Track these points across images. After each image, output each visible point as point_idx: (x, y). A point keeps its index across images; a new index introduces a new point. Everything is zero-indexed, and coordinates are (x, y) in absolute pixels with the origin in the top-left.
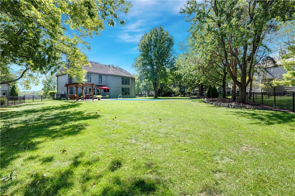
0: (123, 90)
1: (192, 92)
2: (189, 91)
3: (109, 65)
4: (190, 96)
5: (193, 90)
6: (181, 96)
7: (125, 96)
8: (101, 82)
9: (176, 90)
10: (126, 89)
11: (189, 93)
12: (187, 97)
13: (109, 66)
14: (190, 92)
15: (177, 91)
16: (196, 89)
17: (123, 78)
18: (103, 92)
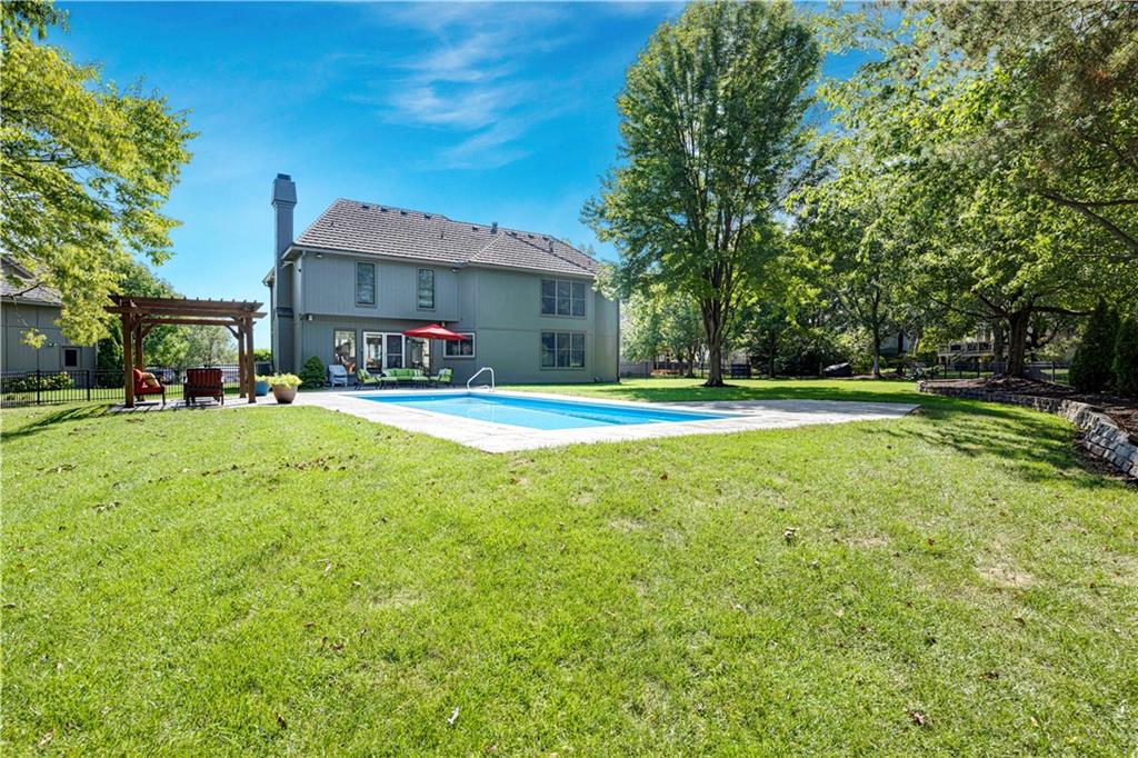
0: (548, 340)
1: (947, 355)
2: (928, 350)
3: (495, 225)
4: (933, 375)
5: (952, 342)
6: (878, 374)
7: (557, 373)
8: (429, 303)
9: (851, 340)
10: (564, 338)
11: (929, 359)
12: (915, 379)
13: (494, 231)
14: (934, 353)
15: (861, 350)
16: (969, 340)
17: (548, 282)
18: (445, 356)
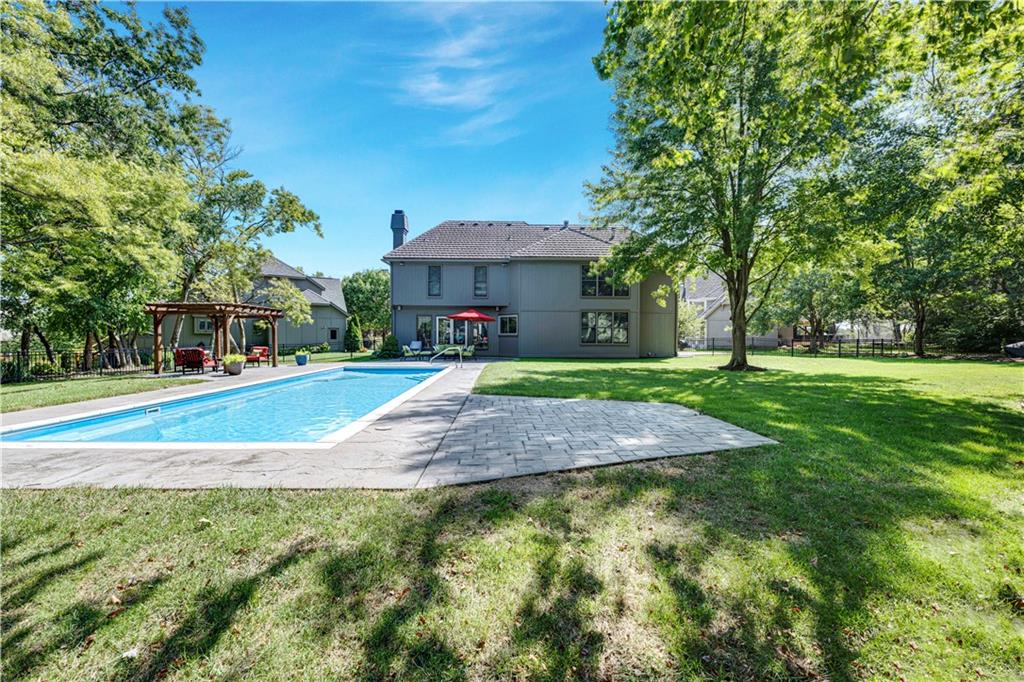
8: (484, 292)
18: (499, 333)
